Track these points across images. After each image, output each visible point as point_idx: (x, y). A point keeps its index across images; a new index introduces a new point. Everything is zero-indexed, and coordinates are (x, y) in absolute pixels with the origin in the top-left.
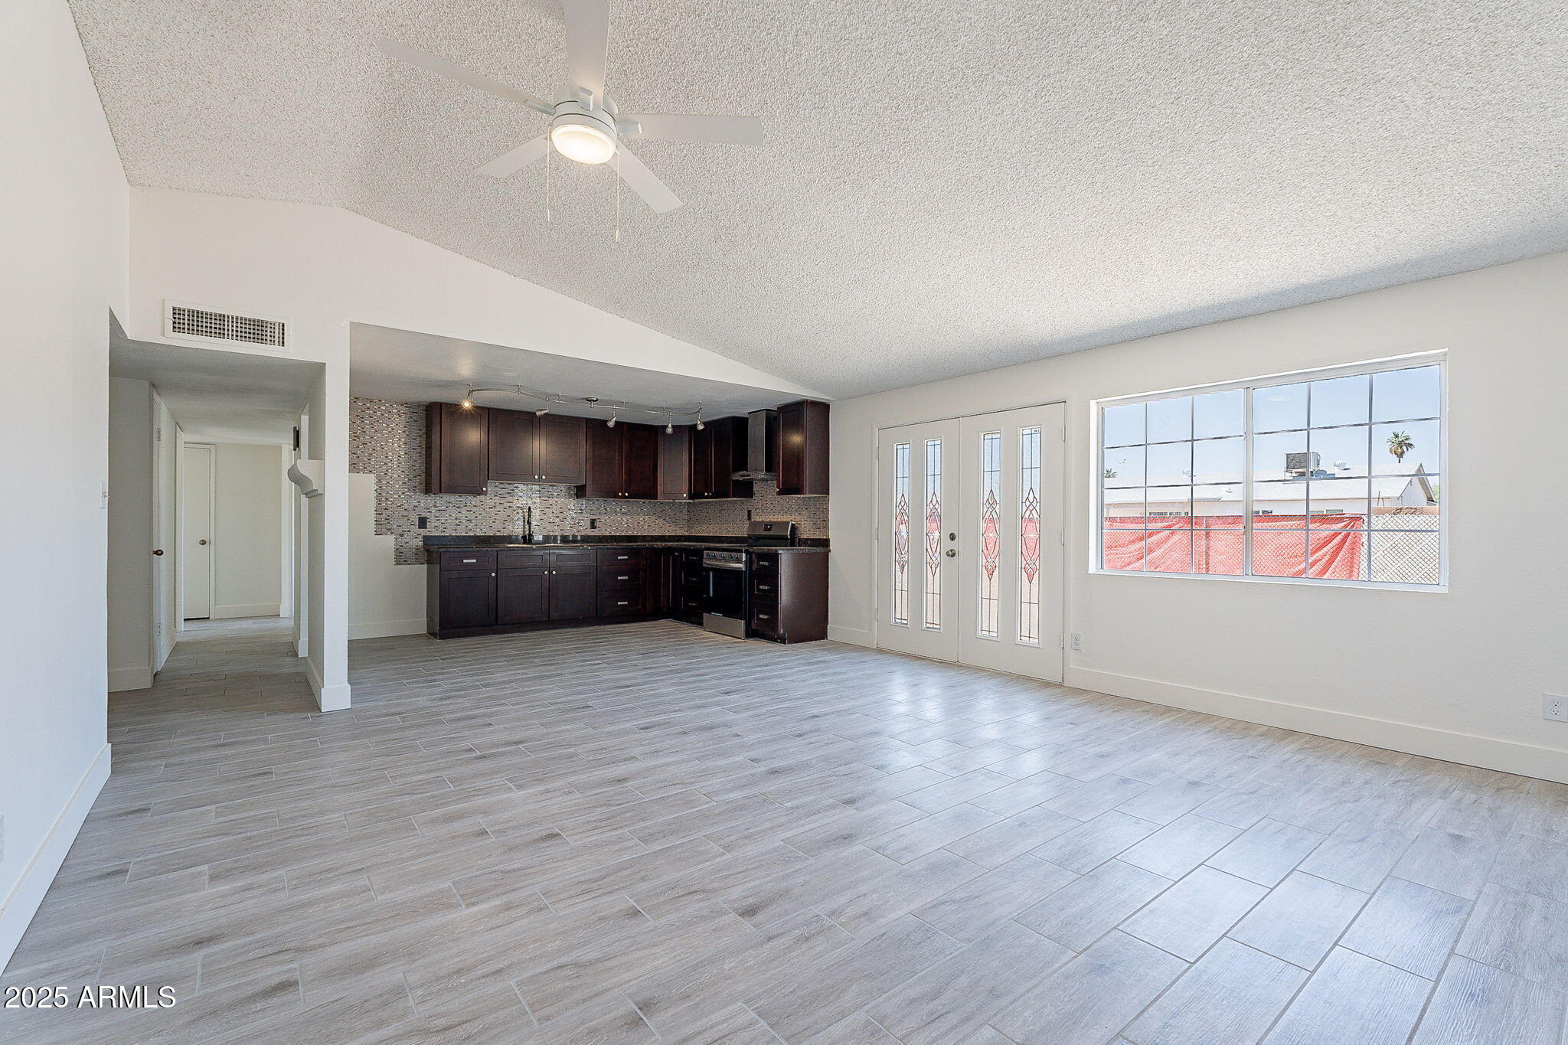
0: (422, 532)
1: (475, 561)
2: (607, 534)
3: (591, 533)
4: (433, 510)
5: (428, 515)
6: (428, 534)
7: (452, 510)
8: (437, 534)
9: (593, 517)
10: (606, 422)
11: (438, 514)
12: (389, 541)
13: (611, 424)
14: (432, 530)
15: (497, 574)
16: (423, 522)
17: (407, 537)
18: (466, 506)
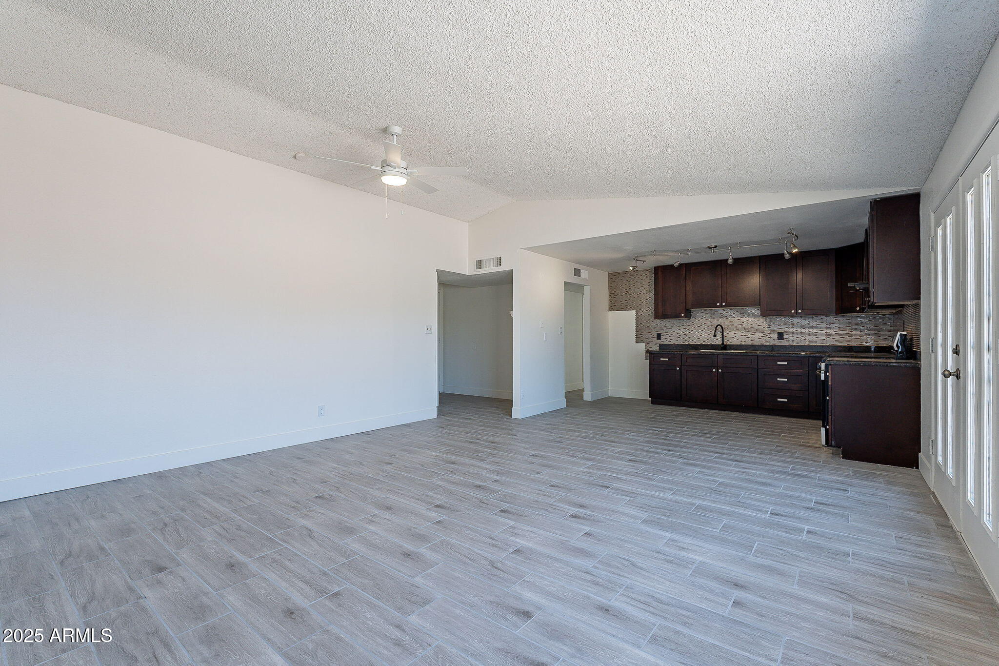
0: (659, 341)
1: (667, 359)
2: (795, 344)
3: (778, 343)
4: (664, 329)
5: (661, 332)
6: (662, 343)
7: (675, 329)
8: (666, 343)
9: (780, 331)
10: (727, 260)
11: (667, 331)
12: (642, 346)
13: (730, 261)
14: (664, 341)
15: (680, 369)
16: (659, 336)
17: (651, 345)
18: (683, 326)
